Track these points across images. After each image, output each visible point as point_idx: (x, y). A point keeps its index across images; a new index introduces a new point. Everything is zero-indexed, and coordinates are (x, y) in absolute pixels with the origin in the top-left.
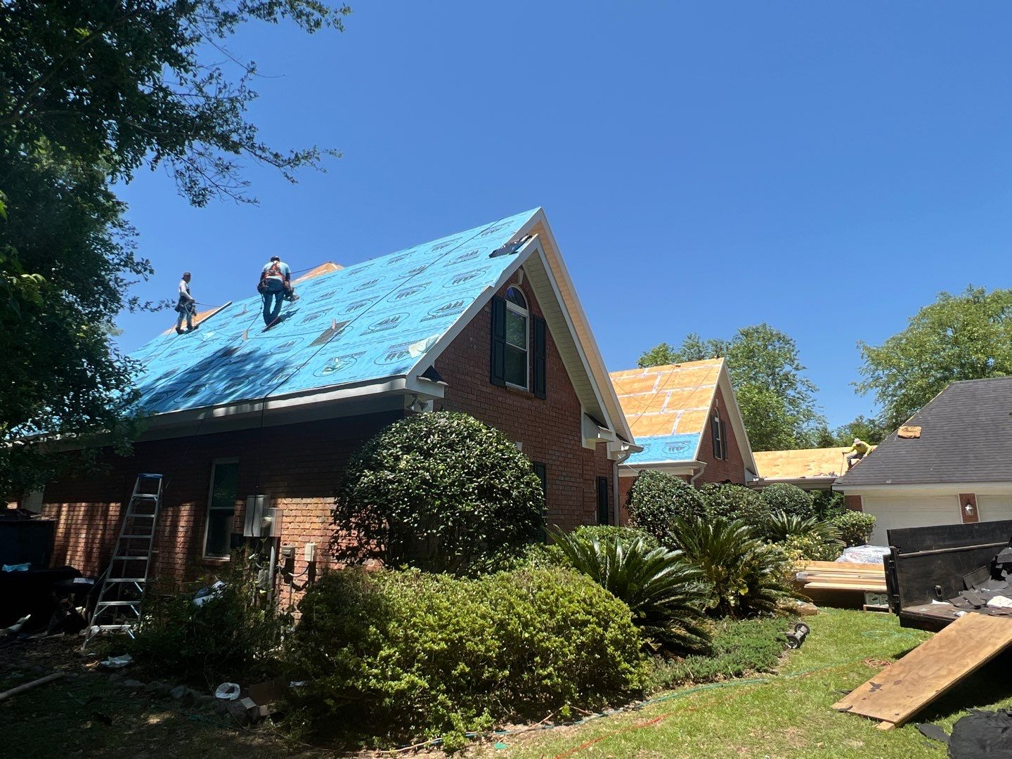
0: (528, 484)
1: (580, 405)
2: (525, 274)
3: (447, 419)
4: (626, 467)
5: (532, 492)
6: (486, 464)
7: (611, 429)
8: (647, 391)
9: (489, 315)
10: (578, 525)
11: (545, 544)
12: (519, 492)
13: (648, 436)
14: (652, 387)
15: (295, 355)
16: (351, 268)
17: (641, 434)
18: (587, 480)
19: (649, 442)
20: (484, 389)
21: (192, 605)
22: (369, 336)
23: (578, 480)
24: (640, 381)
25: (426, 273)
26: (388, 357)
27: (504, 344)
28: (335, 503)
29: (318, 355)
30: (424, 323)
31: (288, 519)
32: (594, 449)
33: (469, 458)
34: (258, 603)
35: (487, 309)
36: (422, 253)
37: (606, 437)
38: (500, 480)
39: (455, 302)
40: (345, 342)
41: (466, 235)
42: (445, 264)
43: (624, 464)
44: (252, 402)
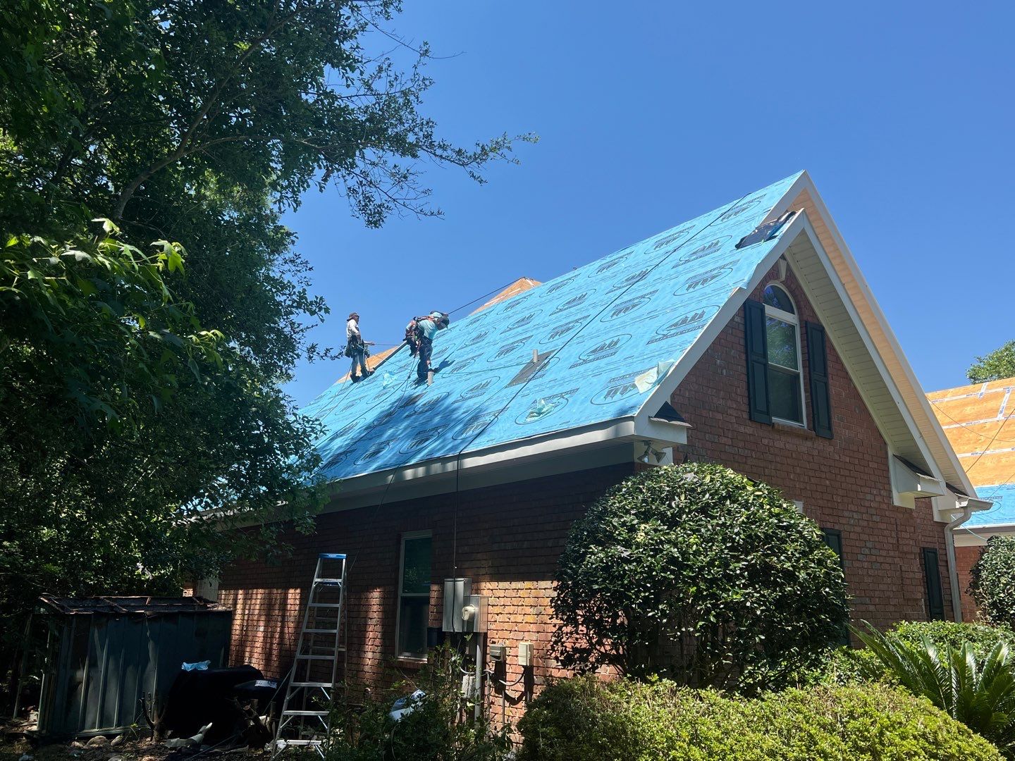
0: (820, 563)
1: (885, 443)
2: (788, 266)
3: (696, 473)
4: (964, 532)
5: (827, 574)
6: (756, 535)
7: (938, 477)
8: (988, 417)
9: (742, 327)
10: (898, 620)
11: (850, 647)
12: (808, 574)
13: (997, 484)
14: (994, 412)
15: (490, 401)
16: (551, 283)
17: (984, 481)
18: (906, 553)
19: (1000, 493)
20: (742, 429)
21: (389, 719)
22: (581, 368)
23: (892, 553)
24: (975, 402)
25: (650, 278)
26: (608, 394)
27: (766, 365)
28: (555, 589)
29: (519, 398)
30: (653, 346)
31: (496, 610)
32: (913, 507)
33: (732, 526)
34: (464, 718)
35: (738, 319)
36: (642, 252)
37: (931, 489)
38: (778, 557)
39: (693, 314)
40: (552, 377)
41: (700, 222)
42: (674, 263)
43: (961, 527)
44: (444, 460)
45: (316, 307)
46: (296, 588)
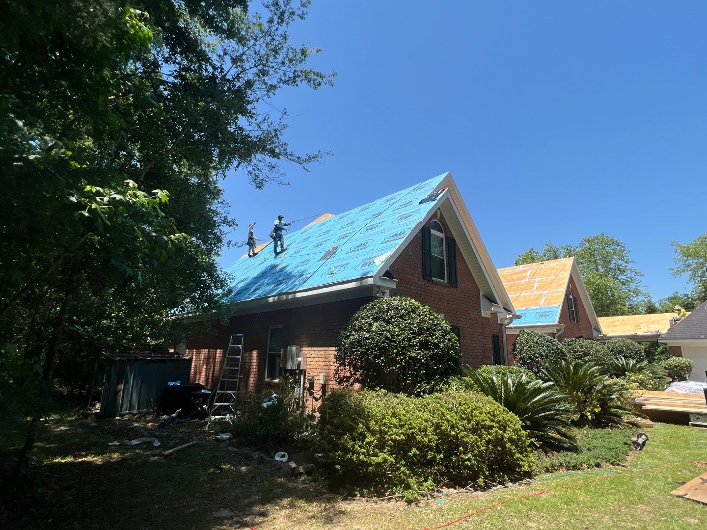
0: (450, 340)
1: (479, 290)
2: (441, 212)
3: (399, 301)
4: (511, 328)
5: (452, 345)
6: (423, 328)
7: (500, 304)
8: (522, 280)
9: (421, 238)
10: (482, 365)
11: (461, 376)
12: (444, 345)
13: (524, 308)
14: (525, 277)
15: (310, 268)
16: (340, 215)
17: (519, 307)
18: (486, 337)
19: (525, 312)
20: (419, 282)
21: (261, 407)
22: (351, 254)
23: (480, 337)
24: (516, 274)
25: (382, 215)
26: (362, 266)
27: (430, 255)
28: (336, 351)
29: (323, 266)
30: (382, 245)
31: (310, 360)
32: (490, 317)
33: (413, 324)
34: (295, 407)
35: (419, 235)
36: (379, 204)
37: (497, 310)
38: (432, 337)
39: (400, 231)
40: (338, 257)
41: (404, 192)
42: (392, 210)
43: (509, 326)
44: (287, 293)
45: (232, 223)
46: (221, 349)
